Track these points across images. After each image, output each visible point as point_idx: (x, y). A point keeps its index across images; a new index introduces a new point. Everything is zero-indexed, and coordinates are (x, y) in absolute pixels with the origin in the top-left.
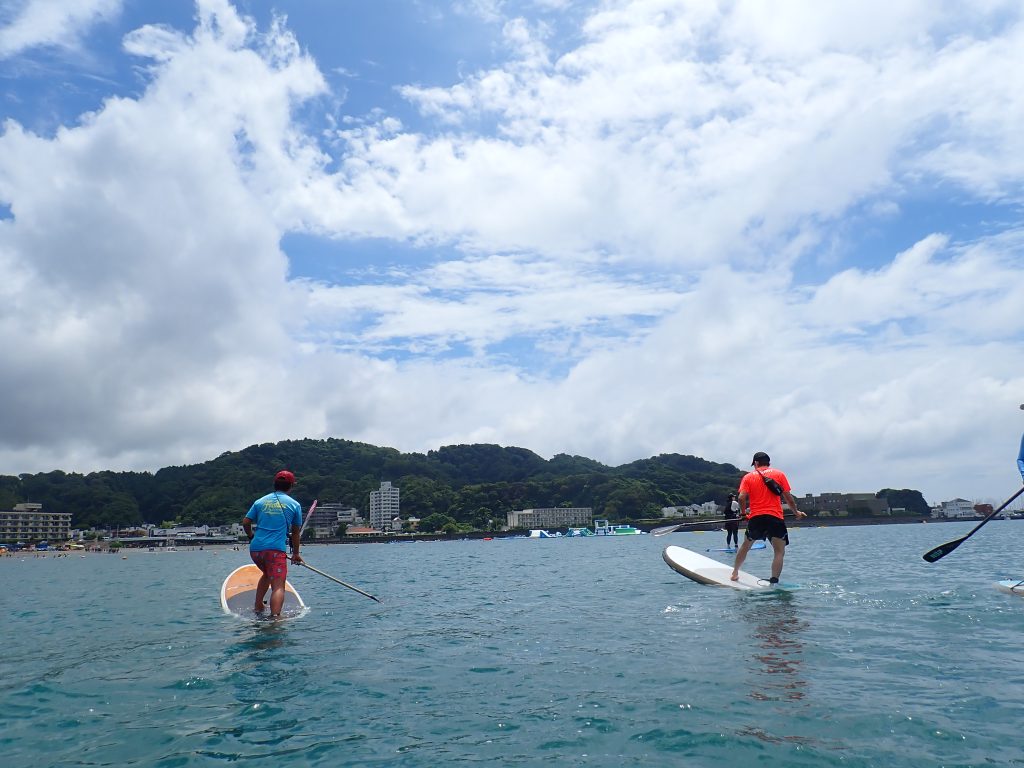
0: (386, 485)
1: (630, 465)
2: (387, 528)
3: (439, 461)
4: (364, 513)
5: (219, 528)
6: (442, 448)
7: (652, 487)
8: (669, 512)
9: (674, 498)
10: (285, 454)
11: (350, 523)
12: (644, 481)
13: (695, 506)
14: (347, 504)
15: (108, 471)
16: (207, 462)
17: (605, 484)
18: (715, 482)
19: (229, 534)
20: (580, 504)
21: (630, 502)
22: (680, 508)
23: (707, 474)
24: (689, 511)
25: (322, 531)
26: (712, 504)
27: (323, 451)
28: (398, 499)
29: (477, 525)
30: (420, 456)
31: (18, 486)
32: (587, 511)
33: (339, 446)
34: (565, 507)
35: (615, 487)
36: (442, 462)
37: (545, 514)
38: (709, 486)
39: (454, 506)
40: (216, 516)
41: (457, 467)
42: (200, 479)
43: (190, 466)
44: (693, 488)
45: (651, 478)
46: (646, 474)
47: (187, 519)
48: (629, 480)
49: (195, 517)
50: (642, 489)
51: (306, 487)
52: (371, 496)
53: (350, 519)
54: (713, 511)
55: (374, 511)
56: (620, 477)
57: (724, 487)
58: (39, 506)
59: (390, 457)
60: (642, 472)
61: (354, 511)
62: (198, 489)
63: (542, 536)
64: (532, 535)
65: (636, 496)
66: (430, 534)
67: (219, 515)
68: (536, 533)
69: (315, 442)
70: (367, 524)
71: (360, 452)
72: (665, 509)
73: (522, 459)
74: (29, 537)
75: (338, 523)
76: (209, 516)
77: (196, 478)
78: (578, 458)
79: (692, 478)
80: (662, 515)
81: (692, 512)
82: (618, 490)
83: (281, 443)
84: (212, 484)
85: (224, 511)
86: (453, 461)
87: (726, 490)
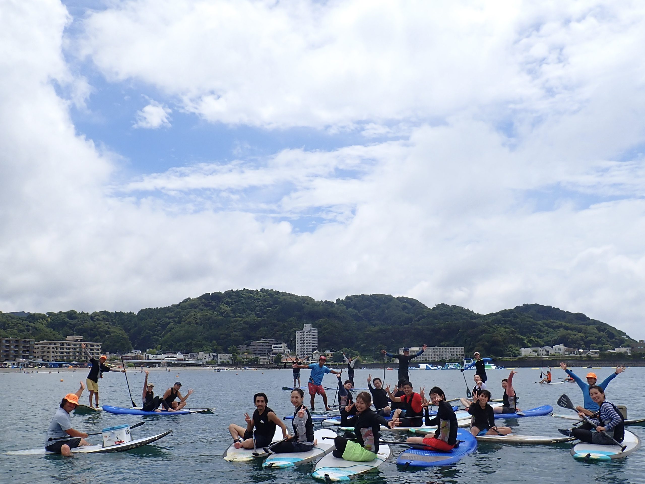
0: (308, 327)
1: (496, 314)
2: (310, 359)
3: (345, 307)
4: (292, 346)
5: (189, 355)
6: (347, 298)
7: (513, 332)
8: (526, 352)
9: (530, 341)
10: (230, 301)
11: (282, 353)
12: (507, 328)
13: (547, 348)
14: (279, 340)
15: (105, 311)
16: (172, 305)
17: (475, 329)
18: (567, 328)
19: (198, 360)
20: (456, 344)
21: (495, 343)
22: (535, 349)
23: (560, 323)
24: (542, 351)
25: (265, 359)
26: (562, 346)
27: (257, 299)
28: (317, 337)
29: (376, 358)
30: (330, 303)
31: (47, 321)
32: (461, 350)
33: (270, 295)
34: (444, 346)
35: (483, 331)
36: (347, 308)
37: (429, 351)
38: (562, 332)
39: (359, 343)
40: (185, 346)
41: (359, 312)
42: (170, 318)
43: (161, 308)
44: (548, 333)
45: (513, 324)
46: (510, 321)
47: (165, 348)
48: (495, 326)
49: (171, 346)
50: (504, 333)
51: (248, 326)
52: (297, 334)
53: (282, 351)
54: (561, 352)
55: (299, 345)
56: (488, 324)
57: (573, 332)
58: (81, 337)
59: (308, 304)
60: (506, 319)
61: (284, 345)
62: (169, 326)
63: (427, 368)
64: (421, 368)
65: (500, 338)
66: (342, 363)
67: (188, 345)
68: (423, 366)
69: (251, 292)
70: (294, 354)
71: (285, 299)
72: (523, 349)
73: (410, 306)
74: (77, 358)
75: (273, 354)
76: (180, 346)
77: (167, 317)
78: (454, 307)
79: (547, 325)
80: (520, 354)
81: (544, 352)
82: (486, 334)
83: (226, 292)
84: (179, 322)
85: (191, 343)
86: (355, 307)
87: (575, 335)
